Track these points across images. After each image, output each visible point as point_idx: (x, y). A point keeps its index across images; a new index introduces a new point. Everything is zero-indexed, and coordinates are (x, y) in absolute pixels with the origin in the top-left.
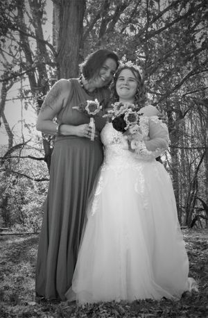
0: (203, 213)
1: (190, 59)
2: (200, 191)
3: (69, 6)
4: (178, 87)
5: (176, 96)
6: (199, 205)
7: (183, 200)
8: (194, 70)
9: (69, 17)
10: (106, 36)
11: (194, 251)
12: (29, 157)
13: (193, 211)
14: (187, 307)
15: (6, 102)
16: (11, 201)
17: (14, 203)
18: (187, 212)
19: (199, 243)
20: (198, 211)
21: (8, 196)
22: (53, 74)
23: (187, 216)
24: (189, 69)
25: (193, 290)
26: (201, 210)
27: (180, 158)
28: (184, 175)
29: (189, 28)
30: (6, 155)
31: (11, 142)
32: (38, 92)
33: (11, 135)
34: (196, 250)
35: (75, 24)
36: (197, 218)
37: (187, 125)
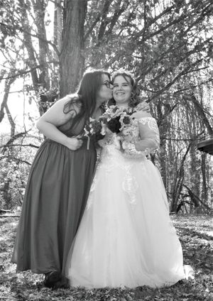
0: (188, 199)
1: (182, 60)
2: (186, 179)
3: (72, 10)
4: (170, 85)
5: (168, 93)
6: (184, 191)
7: (170, 187)
8: (186, 70)
9: (71, 20)
10: (105, 38)
11: (185, 238)
12: (31, 145)
13: (179, 197)
14: (187, 295)
15: (9, 94)
16: (12, 185)
17: (15, 187)
18: (174, 197)
19: (188, 230)
20: (183, 198)
21: (10, 181)
22: (56, 71)
23: (174, 201)
24: (181, 68)
25: (189, 278)
26: (187, 196)
27: (167, 148)
28: (172, 163)
29: (182, 31)
30: (8, 143)
31: (13, 130)
32: (41, 88)
33: (13, 125)
34: (186, 237)
35: (77, 26)
36: (182, 204)
37: (174, 118)
